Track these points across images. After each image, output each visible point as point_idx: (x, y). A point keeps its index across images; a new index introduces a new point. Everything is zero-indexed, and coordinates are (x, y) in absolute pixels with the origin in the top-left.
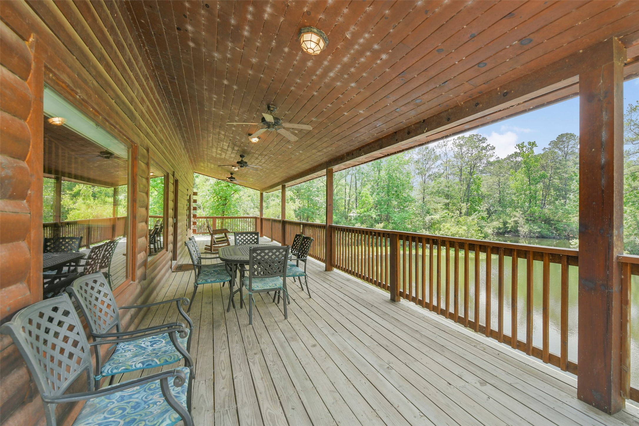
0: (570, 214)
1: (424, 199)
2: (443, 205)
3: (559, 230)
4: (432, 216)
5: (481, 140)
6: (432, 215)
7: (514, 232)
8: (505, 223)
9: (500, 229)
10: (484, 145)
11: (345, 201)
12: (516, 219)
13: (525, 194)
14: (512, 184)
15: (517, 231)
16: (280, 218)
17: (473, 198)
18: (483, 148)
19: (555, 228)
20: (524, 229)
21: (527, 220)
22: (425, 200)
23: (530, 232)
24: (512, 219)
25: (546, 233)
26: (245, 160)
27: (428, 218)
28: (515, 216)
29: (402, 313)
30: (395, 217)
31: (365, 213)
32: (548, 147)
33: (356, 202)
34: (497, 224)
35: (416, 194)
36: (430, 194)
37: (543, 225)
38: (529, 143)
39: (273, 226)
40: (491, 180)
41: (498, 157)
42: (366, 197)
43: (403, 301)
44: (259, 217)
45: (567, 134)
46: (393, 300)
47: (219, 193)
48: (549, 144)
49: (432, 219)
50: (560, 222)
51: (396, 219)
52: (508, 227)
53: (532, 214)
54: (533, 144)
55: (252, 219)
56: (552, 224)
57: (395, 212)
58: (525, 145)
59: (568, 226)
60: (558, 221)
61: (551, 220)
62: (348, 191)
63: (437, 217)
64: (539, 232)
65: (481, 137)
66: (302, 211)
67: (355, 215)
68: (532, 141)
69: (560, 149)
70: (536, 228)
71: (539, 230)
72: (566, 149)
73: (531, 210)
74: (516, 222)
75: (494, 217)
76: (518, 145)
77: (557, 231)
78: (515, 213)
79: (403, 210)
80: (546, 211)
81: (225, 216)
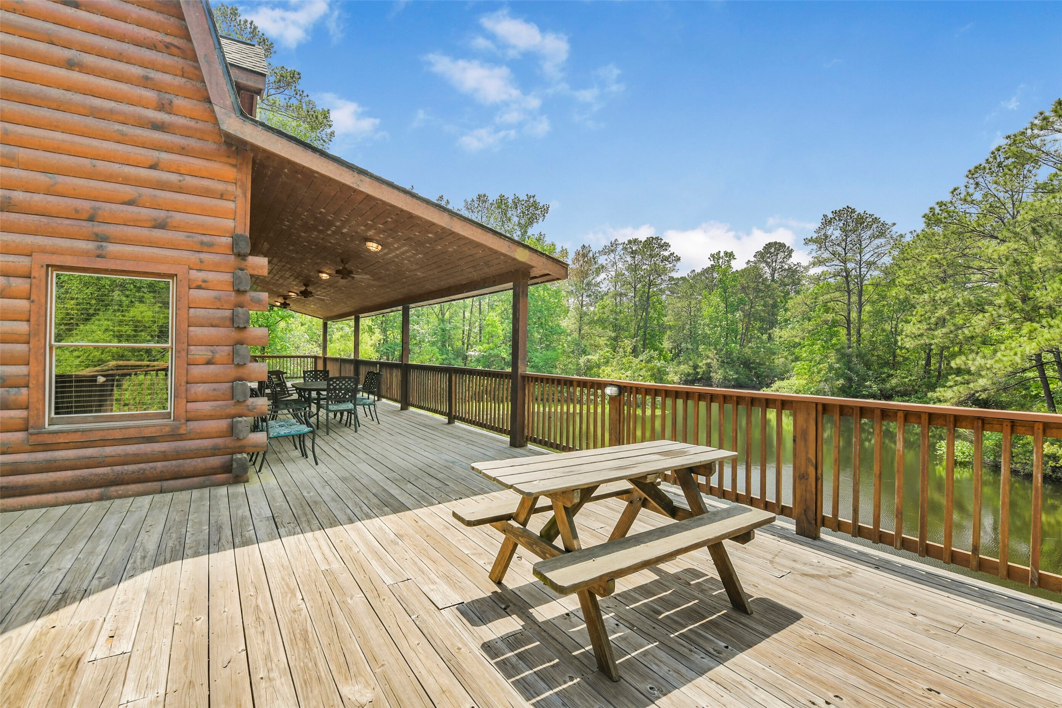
0: (774, 354)
1: (580, 330)
2: (608, 340)
3: (761, 376)
4: (590, 357)
5: (662, 246)
6: (589, 354)
7: (706, 380)
8: (695, 367)
9: (689, 375)
10: (666, 253)
11: (463, 331)
12: (709, 361)
13: (720, 326)
14: (707, 311)
15: (710, 378)
16: (352, 357)
17: (652, 330)
18: (666, 259)
19: (755, 373)
20: (717, 376)
21: (723, 362)
22: (582, 332)
23: (725, 378)
24: (704, 362)
25: (744, 380)
26: (310, 289)
27: (582, 360)
28: (708, 357)
29: (457, 430)
30: (536, 357)
31: (491, 352)
32: (753, 259)
33: (481, 333)
34: (685, 368)
35: (568, 323)
36: (589, 324)
37: (741, 369)
38: (726, 253)
39: (343, 367)
40: (679, 305)
41: (694, 271)
42: (493, 326)
43: (457, 423)
44: (321, 355)
45: (776, 243)
46: (450, 422)
47: (258, 320)
48: (755, 256)
49: (588, 361)
50: (762, 365)
51: (537, 360)
52: (698, 373)
53: (729, 354)
54: (730, 255)
55: (309, 359)
56: (753, 367)
57: (536, 350)
58: (721, 255)
59: (772, 370)
60: (759, 364)
61: (752, 363)
62: (467, 314)
63: (594, 357)
64: (736, 379)
65: (663, 242)
66: (391, 347)
67: (477, 354)
68: (729, 251)
69: (767, 263)
70: (732, 374)
71: (735, 376)
72: (774, 264)
73: (727, 349)
74: (709, 365)
75: (681, 358)
76: (713, 256)
77: (758, 378)
78: (707, 353)
79: (548, 347)
80: (746, 350)
81: (266, 354)
